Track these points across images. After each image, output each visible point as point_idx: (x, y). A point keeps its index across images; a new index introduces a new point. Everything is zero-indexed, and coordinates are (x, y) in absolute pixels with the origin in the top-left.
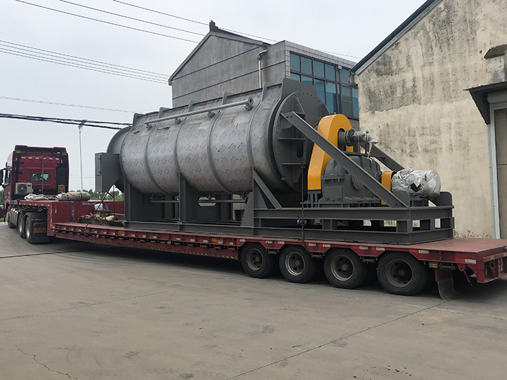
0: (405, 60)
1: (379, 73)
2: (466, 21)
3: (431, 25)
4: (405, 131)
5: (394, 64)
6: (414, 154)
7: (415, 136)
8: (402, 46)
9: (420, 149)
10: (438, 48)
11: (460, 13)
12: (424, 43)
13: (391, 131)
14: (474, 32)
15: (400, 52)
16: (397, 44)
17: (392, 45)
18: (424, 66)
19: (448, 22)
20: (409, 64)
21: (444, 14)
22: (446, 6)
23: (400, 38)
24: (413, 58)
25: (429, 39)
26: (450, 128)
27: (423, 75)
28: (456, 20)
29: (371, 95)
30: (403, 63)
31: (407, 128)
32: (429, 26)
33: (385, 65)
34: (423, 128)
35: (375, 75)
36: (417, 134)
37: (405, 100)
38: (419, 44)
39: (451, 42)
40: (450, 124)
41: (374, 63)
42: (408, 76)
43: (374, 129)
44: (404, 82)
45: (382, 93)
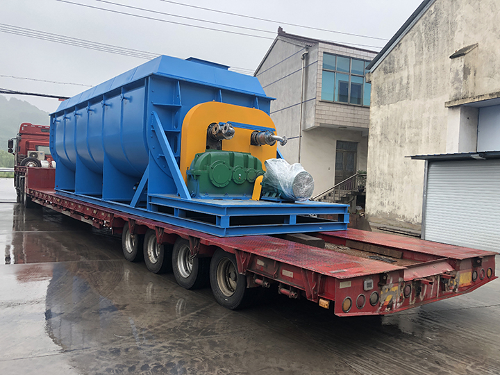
0: (403, 59)
1: (386, 72)
2: (448, 22)
3: (423, 27)
4: (398, 124)
5: (396, 63)
6: (402, 145)
7: (405, 128)
8: (403, 46)
9: (407, 141)
10: (427, 48)
11: (445, 15)
12: (417, 44)
13: (389, 123)
14: (453, 32)
15: (401, 52)
16: (399, 44)
17: (396, 46)
18: (415, 65)
19: (435, 23)
20: (406, 62)
21: (434, 16)
22: (435, 9)
23: (402, 39)
24: (409, 58)
25: (421, 40)
26: (429, 122)
27: (414, 73)
28: (441, 21)
29: (379, 90)
30: (402, 62)
31: (400, 121)
32: (422, 27)
33: (390, 64)
34: (411, 121)
35: (382, 72)
36: (406, 126)
37: (401, 96)
38: (414, 45)
39: (436, 43)
40: (429, 118)
41: (383, 62)
42: (404, 74)
43: (379, 121)
44: (401, 79)
45: (386, 89)
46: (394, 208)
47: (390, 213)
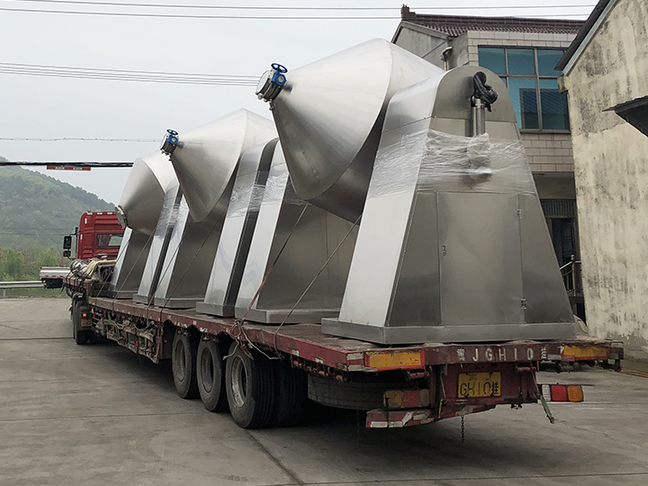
0: (616, 48)
1: (590, 72)
4: (622, 166)
5: (604, 57)
6: (635, 204)
7: (634, 173)
8: (612, 27)
9: (642, 196)
12: (635, 22)
13: (608, 165)
15: (610, 37)
16: (605, 24)
17: (600, 27)
18: (637, 59)
20: (621, 54)
23: (608, 14)
24: (625, 46)
25: (640, 14)
27: (638, 73)
29: (583, 107)
30: (615, 54)
31: (625, 161)
33: (595, 58)
34: (643, 161)
35: (584, 74)
36: (637, 170)
38: (630, 24)
41: (584, 56)
42: (621, 75)
43: (589, 162)
44: (617, 84)
45: (595, 104)
46: (636, 326)
47: (632, 336)
